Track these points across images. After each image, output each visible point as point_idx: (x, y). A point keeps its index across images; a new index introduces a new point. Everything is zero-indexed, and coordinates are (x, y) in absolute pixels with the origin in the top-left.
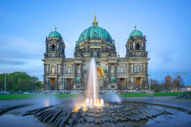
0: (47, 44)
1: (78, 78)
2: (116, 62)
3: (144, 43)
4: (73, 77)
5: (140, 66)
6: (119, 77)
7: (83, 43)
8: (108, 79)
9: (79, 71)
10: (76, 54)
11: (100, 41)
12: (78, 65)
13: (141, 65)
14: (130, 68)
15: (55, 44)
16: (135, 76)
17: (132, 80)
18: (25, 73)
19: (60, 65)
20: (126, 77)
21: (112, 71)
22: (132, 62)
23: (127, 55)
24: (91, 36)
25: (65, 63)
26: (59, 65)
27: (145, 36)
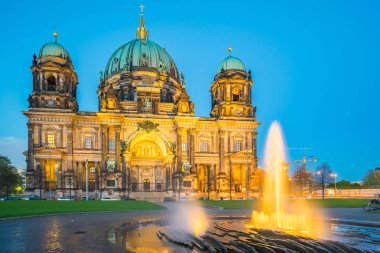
0: (36, 74)
4: (97, 159)
5: (242, 137)
6: (199, 161)
7: (118, 76)
8: (176, 165)
9: (112, 145)
13: (244, 135)
14: (222, 140)
15: (55, 75)
17: (226, 169)
19: (68, 126)
20: (213, 162)
21: (184, 147)
22: (225, 128)
24: (136, 63)
25: (80, 123)
26: (65, 129)
27: (250, 72)
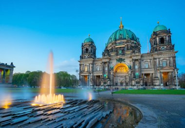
0: (83, 48)
1: (106, 75)
2: (139, 57)
3: (170, 37)
4: (101, 74)
5: (166, 60)
6: (144, 73)
7: (111, 44)
8: (132, 75)
9: (106, 69)
10: (104, 54)
11: (125, 41)
12: (105, 63)
13: (168, 58)
14: (155, 62)
15: (88, 48)
16: (162, 71)
17: (158, 75)
18: (66, 72)
19: (91, 64)
20: (151, 72)
21: (137, 67)
22: (156, 56)
23: (151, 50)
24: (117, 38)
25: (96, 62)
27: (169, 30)
